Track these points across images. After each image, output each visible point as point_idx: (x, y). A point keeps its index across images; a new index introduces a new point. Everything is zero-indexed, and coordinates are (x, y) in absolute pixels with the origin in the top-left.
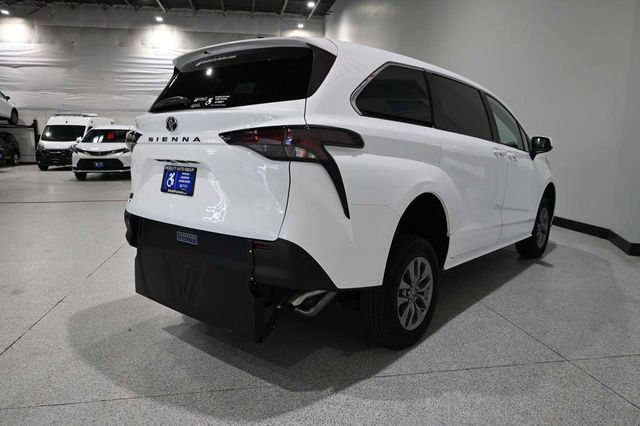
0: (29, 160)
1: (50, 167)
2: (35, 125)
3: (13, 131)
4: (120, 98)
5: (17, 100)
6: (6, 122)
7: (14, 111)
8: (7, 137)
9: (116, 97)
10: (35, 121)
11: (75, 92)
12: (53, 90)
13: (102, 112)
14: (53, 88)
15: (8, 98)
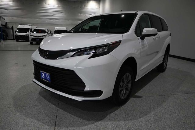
0: (11, 38)
1: (19, 41)
2: (12, 28)
3: (6, 29)
4: (39, 20)
5: (7, 20)
6: (4, 27)
7: (6, 23)
8: (4, 31)
9: (37, 20)
10: (12, 27)
11: (25, 18)
12: (18, 17)
13: (33, 24)
14: (18, 16)
15: (4, 19)
